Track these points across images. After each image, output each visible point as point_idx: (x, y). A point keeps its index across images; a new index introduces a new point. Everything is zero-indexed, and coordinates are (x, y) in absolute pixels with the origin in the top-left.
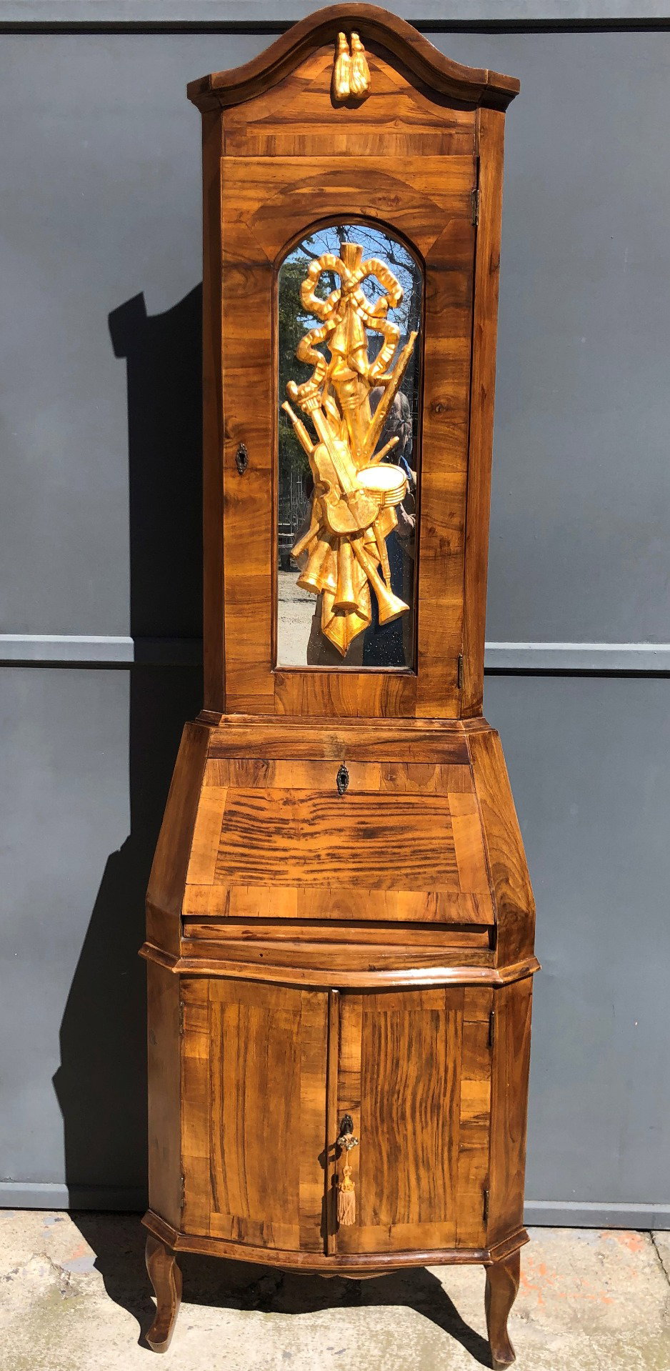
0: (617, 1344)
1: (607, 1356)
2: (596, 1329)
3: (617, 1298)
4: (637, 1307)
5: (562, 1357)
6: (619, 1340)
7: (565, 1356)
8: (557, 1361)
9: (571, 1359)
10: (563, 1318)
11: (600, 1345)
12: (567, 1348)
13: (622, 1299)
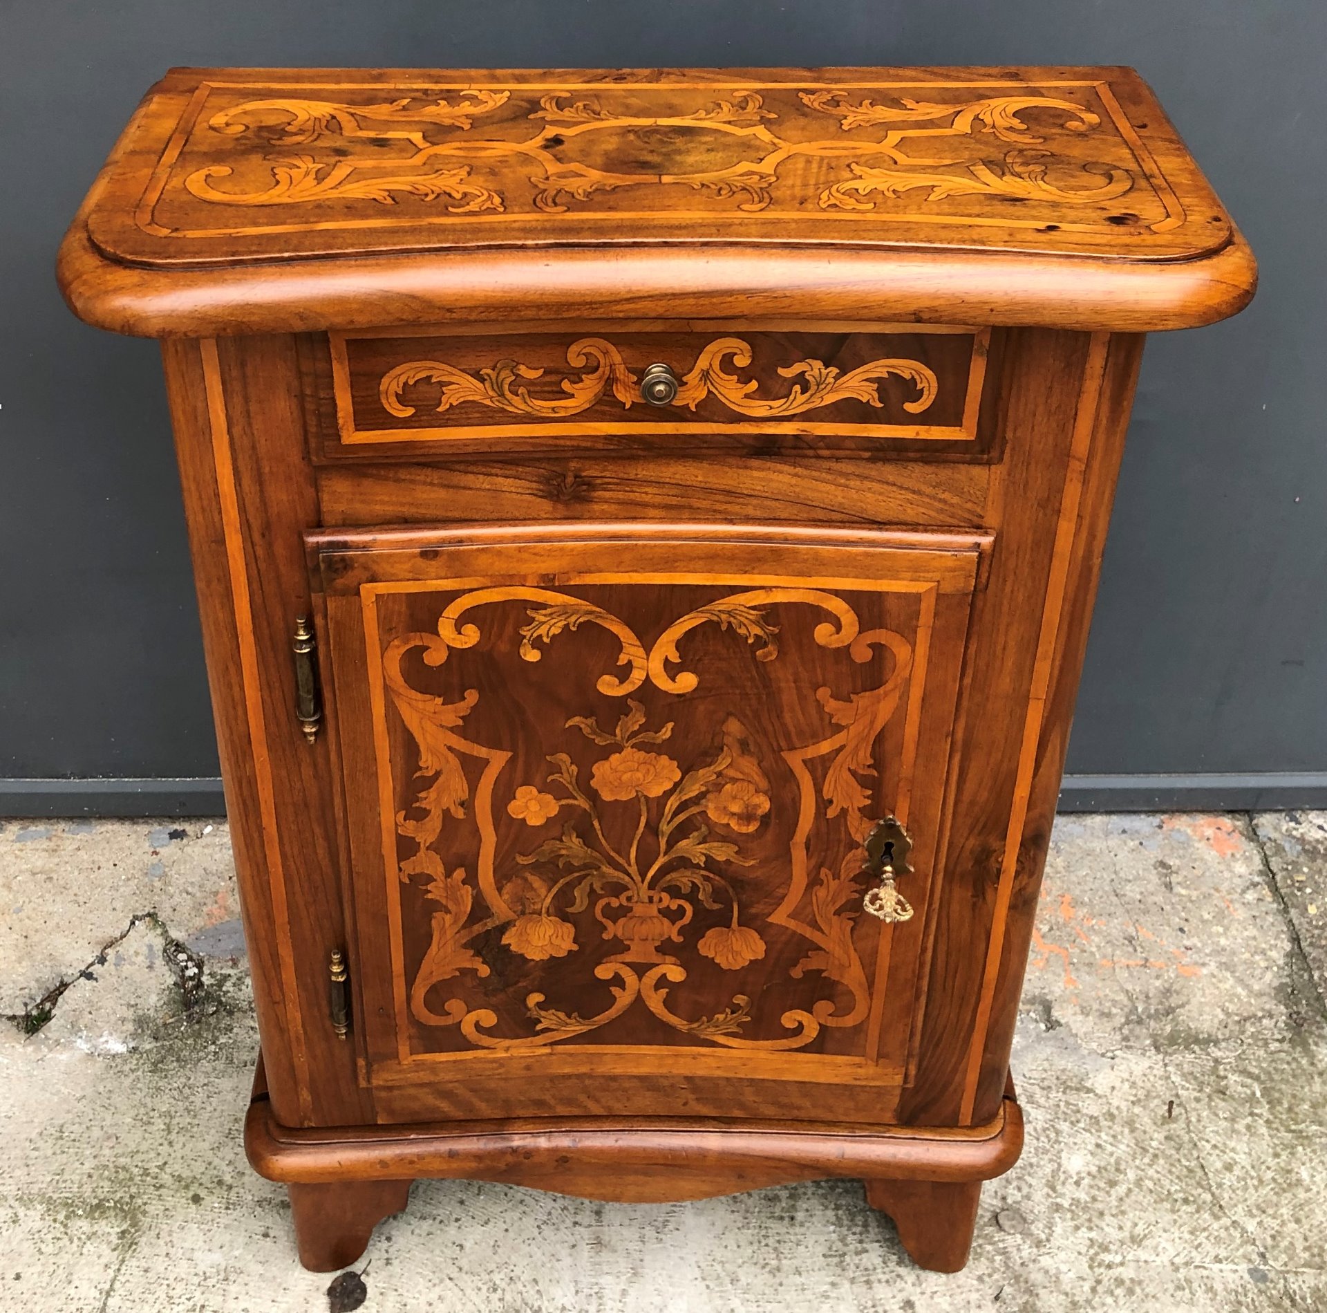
0: (1214, 1071)
1: (1198, 1100)
2: (1173, 1040)
3: (1204, 965)
4: (1240, 981)
5: (1118, 1108)
6: (1216, 1061)
7: (1124, 1105)
8: (1111, 1117)
9: (1137, 1110)
10: (1108, 1015)
11: (1183, 1075)
12: (1127, 1085)
13: (1213, 966)
